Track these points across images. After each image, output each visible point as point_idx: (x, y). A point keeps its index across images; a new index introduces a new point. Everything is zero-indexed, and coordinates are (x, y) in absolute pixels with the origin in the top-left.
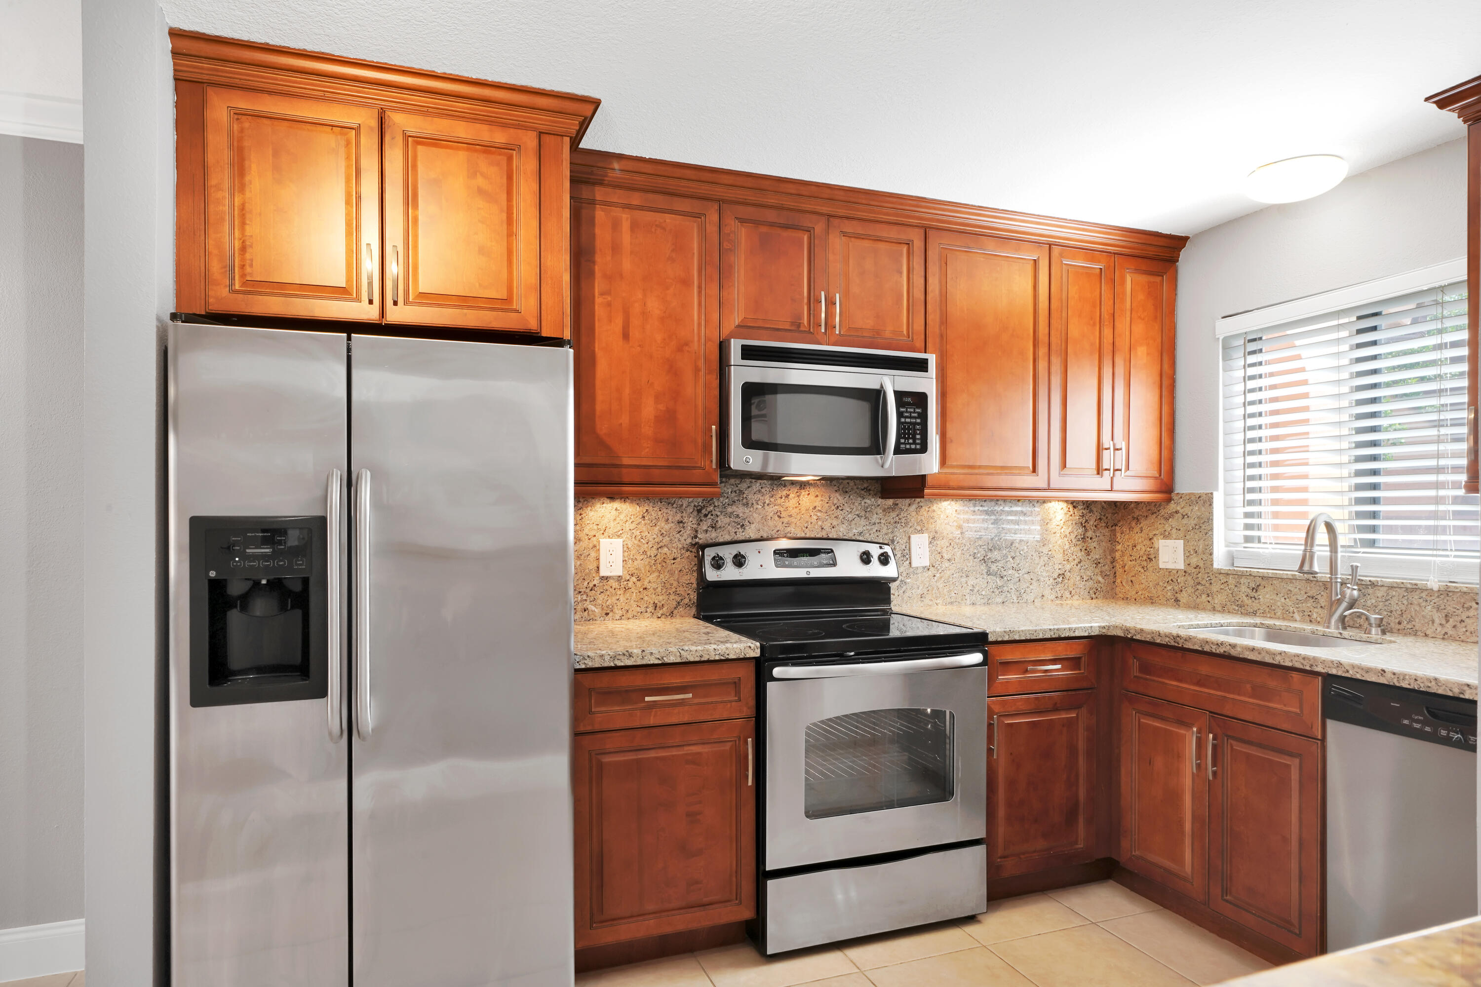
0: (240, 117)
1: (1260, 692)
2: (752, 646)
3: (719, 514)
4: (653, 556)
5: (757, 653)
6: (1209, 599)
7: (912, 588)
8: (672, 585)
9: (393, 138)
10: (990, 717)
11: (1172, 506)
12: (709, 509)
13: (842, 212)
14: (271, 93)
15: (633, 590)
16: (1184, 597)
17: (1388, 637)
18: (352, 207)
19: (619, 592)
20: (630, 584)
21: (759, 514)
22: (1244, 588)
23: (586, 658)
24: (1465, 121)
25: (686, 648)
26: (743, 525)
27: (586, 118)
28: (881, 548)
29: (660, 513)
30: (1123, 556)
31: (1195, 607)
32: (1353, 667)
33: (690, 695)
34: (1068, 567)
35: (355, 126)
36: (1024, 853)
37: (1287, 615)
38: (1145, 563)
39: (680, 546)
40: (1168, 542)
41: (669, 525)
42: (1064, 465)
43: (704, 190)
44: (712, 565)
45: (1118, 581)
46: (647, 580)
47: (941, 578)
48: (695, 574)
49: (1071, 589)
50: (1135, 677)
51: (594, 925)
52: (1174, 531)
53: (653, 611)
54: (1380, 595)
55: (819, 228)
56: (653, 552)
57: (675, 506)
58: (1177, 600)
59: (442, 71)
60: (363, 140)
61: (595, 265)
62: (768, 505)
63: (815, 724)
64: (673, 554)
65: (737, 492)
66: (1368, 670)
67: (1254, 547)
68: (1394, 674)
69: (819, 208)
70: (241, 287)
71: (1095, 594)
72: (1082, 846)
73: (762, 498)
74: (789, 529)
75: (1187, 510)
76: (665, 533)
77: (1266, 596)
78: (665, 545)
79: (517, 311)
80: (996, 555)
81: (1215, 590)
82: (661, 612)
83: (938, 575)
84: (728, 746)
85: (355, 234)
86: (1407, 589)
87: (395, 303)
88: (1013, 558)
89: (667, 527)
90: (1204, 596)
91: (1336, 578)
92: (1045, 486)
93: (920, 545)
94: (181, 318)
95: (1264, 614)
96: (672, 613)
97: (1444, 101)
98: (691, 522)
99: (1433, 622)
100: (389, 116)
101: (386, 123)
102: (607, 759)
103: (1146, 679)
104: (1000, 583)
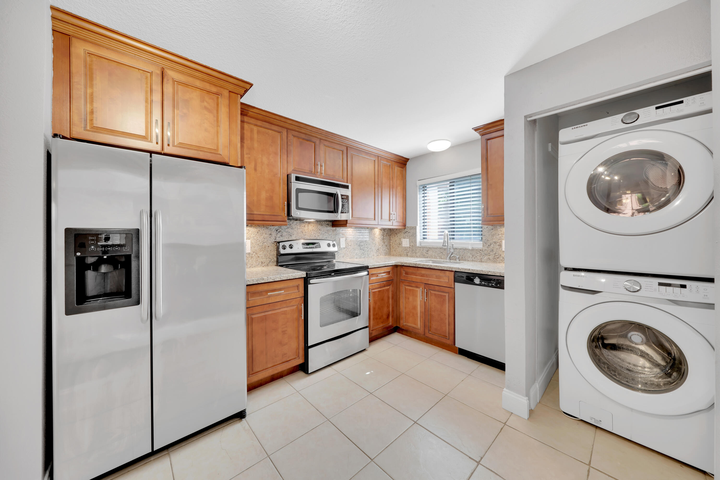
0: (90, 55)
1: (438, 277)
2: (303, 273)
3: (283, 231)
4: (261, 246)
5: (305, 276)
6: (416, 254)
7: (340, 254)
8: (268, 255)
9: (168, 80)
10: (369, 290)
11: (406, 230)
12: (280, 230)
13: (324, 138)
14: (107, 48)
15: (254, 257)
16: (409, 254)
17: (461, 261)
18: (148, 104)
19: (249, 258)
20: (253, 255)
21: (296, 232)
22: (424, 251)
23: (247, 281)
24: (480, 135)
25: (282, 275)
26: (291, 235)
27: (247, 89)
28: (333, 242)
29: (263, 231)
30: (392, 244)
31: (412, 256)
32: (462, 269)
33: (283, 291)
34: (380, 247)
35: (150, 72)
36: (377, 328)
37: (435, 257)
38: (398, 245)
39: (270, 242)
40: (405, 239)
41: (267, 235)
42: (382, 218)
43: (282, 124)
44: (282, 248)
45: (391, 251)
46: (259, 254)
47: (348, 251)
48: (276, 252)
49: (380, 253)
50: (404, 276)
51: (250, 376)
52: (406, 236)
53: (261, 264)
54: (457, 251)
55: (318, 142)
56: (261, 244)
57: (269, 229)
58: (407, 255)
59: (191, 59)
60: (154, 78)
61: (244, 143)
62: (299, 229)
63: (322, 297)
64: (268, 245)
65: (289, 224)
66: (466, 269)
67: (425, 240)
68: (472, 270)
69: (317, 136)
70: (90, 129)
71: (386, 254)
72: (391, 324)
73: (297, 227)
74: (305, 237)
75: (410, 231)
76: (265, 238)
77: (430, 253)
78: (265, 242)
79: (221, 155)
80: (362, 244)
81: (417, 252)
82: (264, 264)
83: (347, 250)
84: (295, 307)
85: (149, 115)
86: (464, 249)
87: (169, 145)
88: (367, 245)
89: (266, 236)
90: (414, 254)
91: (448, 247)
92: (377, 224)
93: (343, 241)
94: (60, 136)
95: (430, 258)
96: (268, 264)
97: (476, 129)
98: (274, 234)
99: (470, 257)
100: (166, 71)
101: (165, 73)
102: (254, 316)
103: (407, 276)
104: (363, 252)
